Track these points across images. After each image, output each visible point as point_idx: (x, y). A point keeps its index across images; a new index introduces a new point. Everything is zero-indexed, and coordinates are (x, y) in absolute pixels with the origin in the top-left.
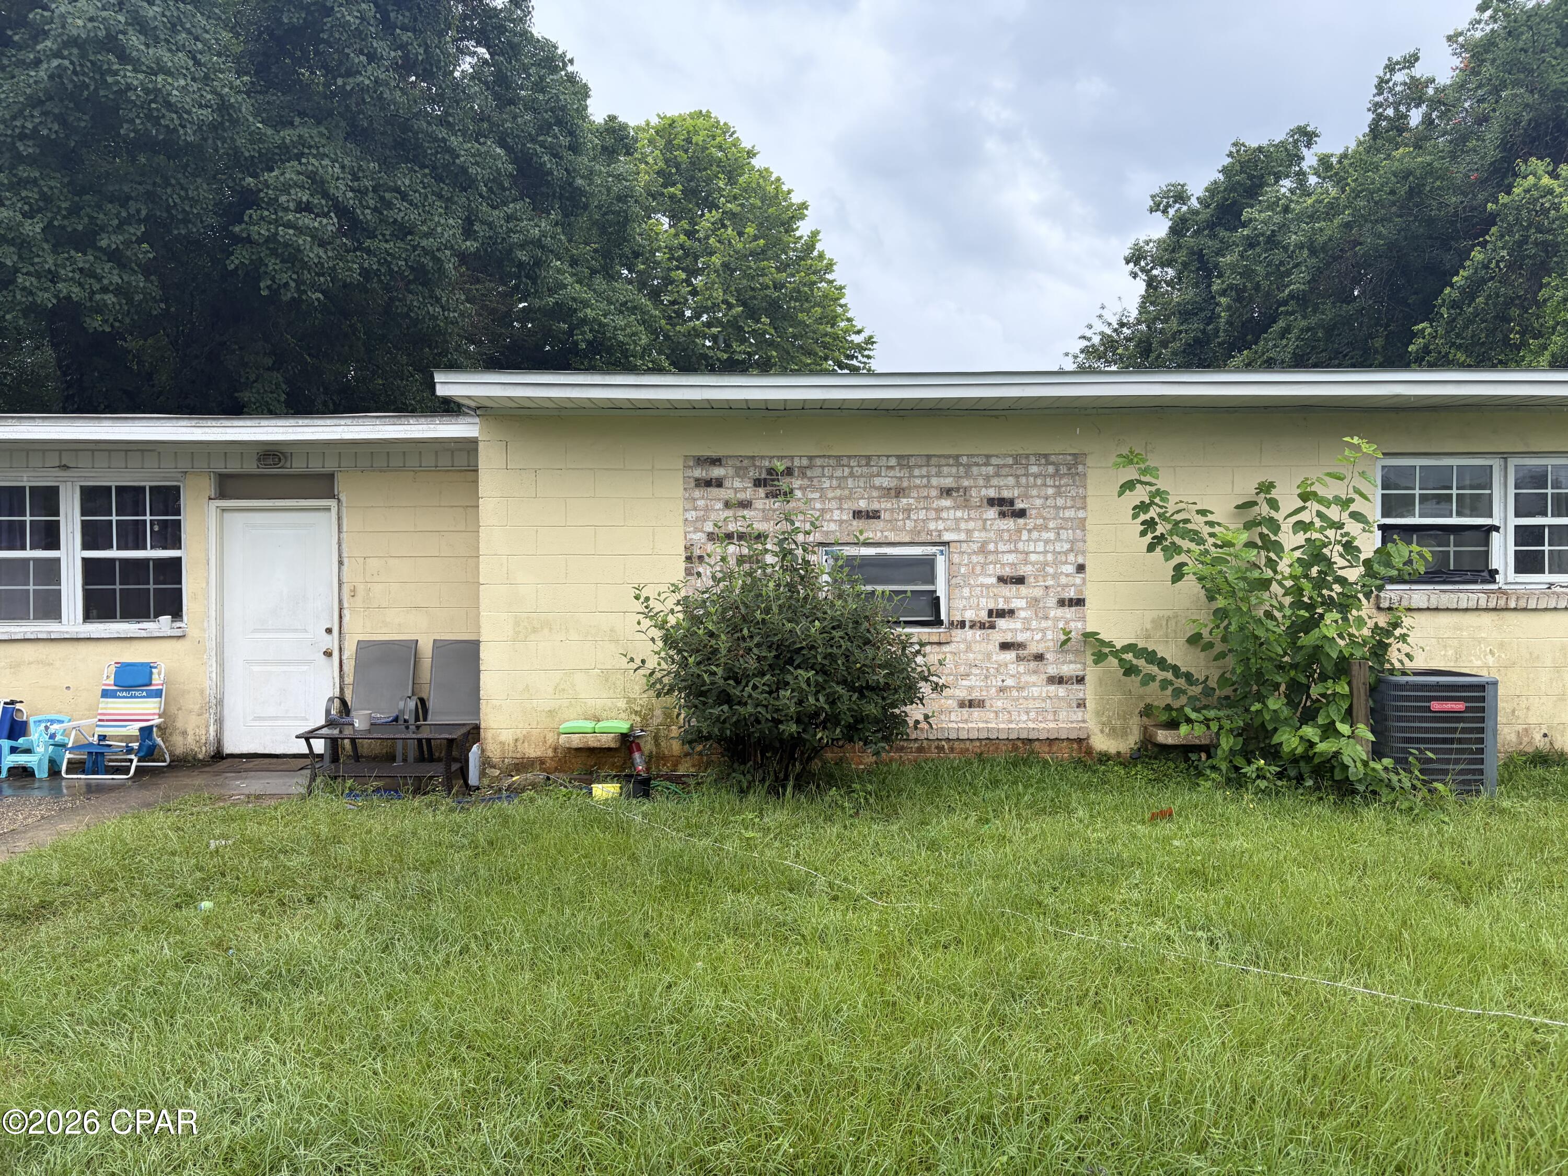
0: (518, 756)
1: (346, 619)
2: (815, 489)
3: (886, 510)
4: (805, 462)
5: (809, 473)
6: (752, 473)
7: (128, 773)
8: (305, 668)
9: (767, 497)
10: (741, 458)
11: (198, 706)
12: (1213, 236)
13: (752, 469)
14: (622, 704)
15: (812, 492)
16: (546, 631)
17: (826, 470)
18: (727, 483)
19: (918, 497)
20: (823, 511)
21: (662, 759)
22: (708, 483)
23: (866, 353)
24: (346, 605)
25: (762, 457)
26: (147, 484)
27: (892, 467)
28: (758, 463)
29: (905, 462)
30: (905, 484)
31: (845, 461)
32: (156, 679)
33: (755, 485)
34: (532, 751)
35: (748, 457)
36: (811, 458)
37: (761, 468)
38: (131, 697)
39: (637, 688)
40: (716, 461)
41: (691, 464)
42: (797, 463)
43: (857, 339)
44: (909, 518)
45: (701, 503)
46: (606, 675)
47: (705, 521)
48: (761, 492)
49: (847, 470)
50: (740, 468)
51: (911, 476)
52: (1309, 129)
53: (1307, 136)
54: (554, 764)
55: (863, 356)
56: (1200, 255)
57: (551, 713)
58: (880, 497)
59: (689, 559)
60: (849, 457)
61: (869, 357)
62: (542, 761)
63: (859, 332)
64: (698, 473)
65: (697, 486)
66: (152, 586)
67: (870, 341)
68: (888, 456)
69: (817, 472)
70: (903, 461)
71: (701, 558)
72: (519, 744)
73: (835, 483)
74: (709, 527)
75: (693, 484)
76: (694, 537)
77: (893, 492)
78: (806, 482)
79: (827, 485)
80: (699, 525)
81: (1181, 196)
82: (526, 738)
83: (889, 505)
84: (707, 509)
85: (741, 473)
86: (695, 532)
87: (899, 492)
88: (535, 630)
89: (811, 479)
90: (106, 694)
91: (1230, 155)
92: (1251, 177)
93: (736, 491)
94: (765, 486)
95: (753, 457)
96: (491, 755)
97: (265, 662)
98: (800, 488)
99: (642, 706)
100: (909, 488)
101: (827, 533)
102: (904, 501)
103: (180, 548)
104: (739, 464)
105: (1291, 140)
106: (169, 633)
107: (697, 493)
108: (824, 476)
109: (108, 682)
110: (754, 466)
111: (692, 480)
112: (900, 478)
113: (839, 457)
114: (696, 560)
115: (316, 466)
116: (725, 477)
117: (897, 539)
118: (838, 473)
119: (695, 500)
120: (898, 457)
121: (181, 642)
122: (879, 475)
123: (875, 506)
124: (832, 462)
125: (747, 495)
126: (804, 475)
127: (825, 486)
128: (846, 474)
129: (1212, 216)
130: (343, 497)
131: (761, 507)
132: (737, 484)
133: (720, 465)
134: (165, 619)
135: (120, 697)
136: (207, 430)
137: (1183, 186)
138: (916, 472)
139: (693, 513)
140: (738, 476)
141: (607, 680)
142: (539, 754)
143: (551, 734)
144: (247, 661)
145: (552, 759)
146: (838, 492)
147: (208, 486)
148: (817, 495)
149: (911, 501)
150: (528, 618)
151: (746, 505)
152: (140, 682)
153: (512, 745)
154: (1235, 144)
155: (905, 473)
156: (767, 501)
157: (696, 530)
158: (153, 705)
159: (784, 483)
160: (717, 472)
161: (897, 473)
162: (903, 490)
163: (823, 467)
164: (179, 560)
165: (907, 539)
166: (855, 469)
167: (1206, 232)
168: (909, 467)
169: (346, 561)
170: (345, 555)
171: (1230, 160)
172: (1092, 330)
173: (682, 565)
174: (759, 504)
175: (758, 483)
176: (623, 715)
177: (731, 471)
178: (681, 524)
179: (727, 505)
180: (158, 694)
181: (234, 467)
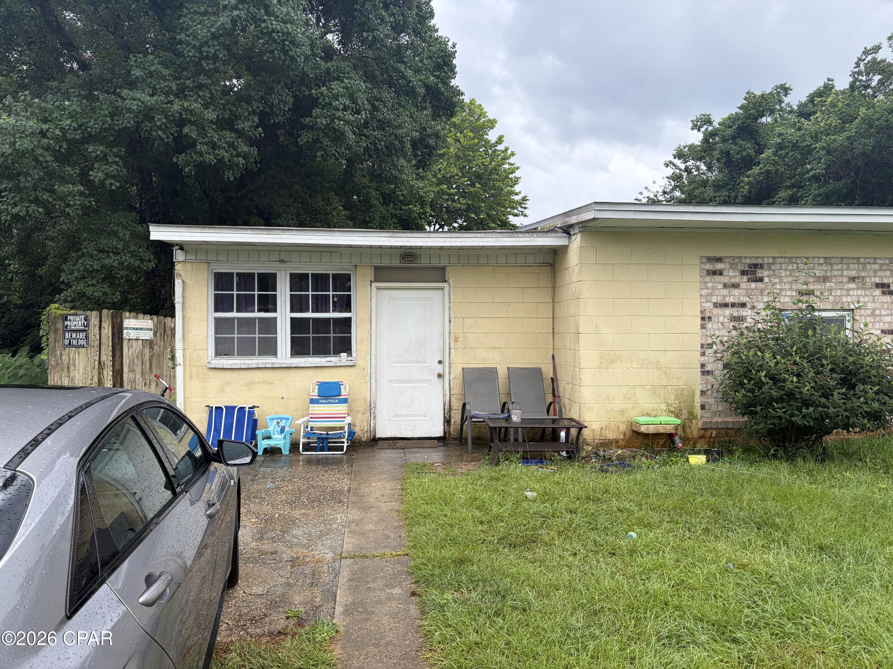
0: (603, 438)
1: (453, 354)
2: (776, 277)
3: (818, 290)
4: (771, 261)
5: (773, 267)
6: (740, 267)
7: (342, 450)
8: (424, 385)
9: (748, 281)
10: (733, 258)
11: (363, 408)
12: (735, 144)
13: (739, 264)
14: (664, 407)
15: (775, 278)
16: (619, 362)
17: (783, 265)
18: (725, 273)
19: (836, 282)
20: (781, 290)
21: (687, 440)
22: (714, 273)
23: (523, 206)
24: (452, 346)
25: (746, 258)
26: (331, 273)
27: (821, 264)
28: (743, 261)
29: (829, 261)
30: (829, 274)
31: (794, 260)
32: (343, 392)
33: (741, 274)
34: (611, 436)
35: (737, 257)
36: (774, 258)
37: (745, 264)
38: (329, 403)
39: (672, 397)
40: (719, 260)
41: (704, 261)
42: (766, 261)
43: (516, 198)
44: (831, 294)
45: (710, 285)
46: (654, 389)
47: (712, 295)
48: (745, 278)
49: (795, 266)
50: (733, 264)
51: (832, 270)
52: (786, 86)
53: (785, 90)
54: (624, 443)
55: (522, 207)
56: (728, 153)
57: (622, 412)
58: (814, 282)
59: (703, 319)
60: (796, 258)
61: (525, 208)
62: (617, 441)
63: (516, 194)
64: (708, 266)
65: (708, 274)
66: (332, 335)
67: (525, 199)
68: (819, 258)
69: (777, 266)
70: (828, 260)
71: (710, 318)
72: (603, 431)
73: (788, 273)
74: (714, 300)
75: (705, 274)
76: (706, 305)
77: (822, 279)
78: (771, 273)
79: (783, 274)
80: (709, 298)
81: (709, 122)
82: (607, 427)
83: (819, 287)
84: (713, 288)
85: (734, 266)
86: (706, 302)
87: (825, 279)
88: (612, 362)
89: (774, 271)
90: (312, 401)
91: (746, 99)
92: (758, 111)
93: (730, 277)
94: (747, 275)
95: (740, 258)
96: (587, 437)
97: (402, 381)
98: (767, 276)
99: (676, 408)
100: (831, 276)
101: (784, 303)
102: (828, 284)
103: (350, 311)
104: (732, 262)
105: (775, 91)
106: (347, 364)
107: (708, 279)
108: (781, 269)
109: (313, 394)
110: (741, 262)
111: (705, 271)
112: (826, 271)
113: (790, 258)
114: (707, 320)
115: (435, 262)
116: (724, 269)
117: (824, 307)
118: (790, 267)
119: (706, 283)
120: (825, 258)
121: (352, 369)
122: (813, 269)
123: (811, 287)
124: (787, 261)
125: (737, 280)
126: (770, 269)
127: (782, 275)
128: (794, 268)
129: (734, 132)
130: (451, 281)
131: (745, 287)
132: (731, 273)
133: (721, 262)
134: (344, 355)
135: (321, 403)
136: (397, 239)
137: (709, 115)
138: (835, 267)
139: (706, 291)
140: (732, 269)
141: (655, 392)
142: (615, 437)
143: (622, 425)
144: (390, 381)
145: (622, 440)
146: (790, 279)
147: (370, 274)
148: (777, 281)
149: (832, 284)
150: (608, 354)
151: (736, 286)
152: (335, 394)
153: (599, 431)
154: (748, 93)
155: (828, 267)
156: (748, 284)
157: (707, 301)
158: (342, 408)
159: (760, 273)
160: (719, 266)
161: (824, 267)
162: (828, 277)
163: (781, 264)
164: (349, 319)
165: (830, 307)
166: (800, 265)
167: (731, 141)
168: (831, 264)
169: (452, 320)
170: (452, 316)
171: (745, 102)
172: (643, 196)
173: (699, 322)
174: (743, 286)
175: (743, 273)
176: (664, 413)
177: (727, 266)
178: (699, 297)
179: (725, 286)
180: (345, 401)
181: (386, 262)
